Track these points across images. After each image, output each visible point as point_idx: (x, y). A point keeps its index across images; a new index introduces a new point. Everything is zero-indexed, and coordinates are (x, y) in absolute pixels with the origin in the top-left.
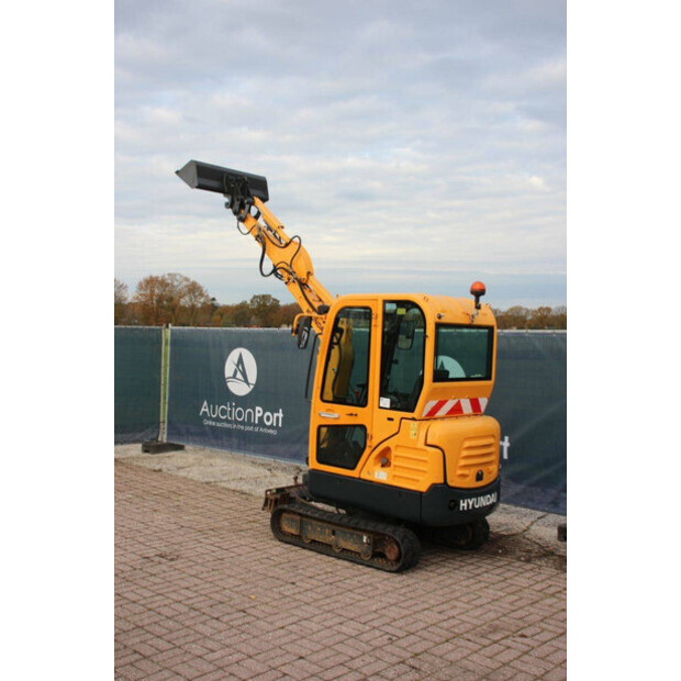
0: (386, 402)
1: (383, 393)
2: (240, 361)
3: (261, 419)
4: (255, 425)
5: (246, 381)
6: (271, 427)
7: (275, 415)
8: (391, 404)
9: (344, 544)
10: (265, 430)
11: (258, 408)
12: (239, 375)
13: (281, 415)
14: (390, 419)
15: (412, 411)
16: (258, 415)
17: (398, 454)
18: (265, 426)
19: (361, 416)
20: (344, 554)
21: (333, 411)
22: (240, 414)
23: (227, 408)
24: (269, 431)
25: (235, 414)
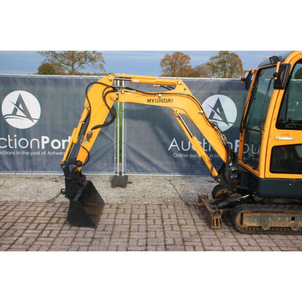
3: (48, 146)
4: (41, 150)
6: (61, 150)
7: (64, 141)
9: (301, 225)
10: (54, 153)
11: (43, 138)
12: (19, 112)
16: (43, 143)
18: (52, 150)
21: (288, 136)
22: (24, 143)
23: (8, 140)
24: (57, 154)
25: (17, 143)
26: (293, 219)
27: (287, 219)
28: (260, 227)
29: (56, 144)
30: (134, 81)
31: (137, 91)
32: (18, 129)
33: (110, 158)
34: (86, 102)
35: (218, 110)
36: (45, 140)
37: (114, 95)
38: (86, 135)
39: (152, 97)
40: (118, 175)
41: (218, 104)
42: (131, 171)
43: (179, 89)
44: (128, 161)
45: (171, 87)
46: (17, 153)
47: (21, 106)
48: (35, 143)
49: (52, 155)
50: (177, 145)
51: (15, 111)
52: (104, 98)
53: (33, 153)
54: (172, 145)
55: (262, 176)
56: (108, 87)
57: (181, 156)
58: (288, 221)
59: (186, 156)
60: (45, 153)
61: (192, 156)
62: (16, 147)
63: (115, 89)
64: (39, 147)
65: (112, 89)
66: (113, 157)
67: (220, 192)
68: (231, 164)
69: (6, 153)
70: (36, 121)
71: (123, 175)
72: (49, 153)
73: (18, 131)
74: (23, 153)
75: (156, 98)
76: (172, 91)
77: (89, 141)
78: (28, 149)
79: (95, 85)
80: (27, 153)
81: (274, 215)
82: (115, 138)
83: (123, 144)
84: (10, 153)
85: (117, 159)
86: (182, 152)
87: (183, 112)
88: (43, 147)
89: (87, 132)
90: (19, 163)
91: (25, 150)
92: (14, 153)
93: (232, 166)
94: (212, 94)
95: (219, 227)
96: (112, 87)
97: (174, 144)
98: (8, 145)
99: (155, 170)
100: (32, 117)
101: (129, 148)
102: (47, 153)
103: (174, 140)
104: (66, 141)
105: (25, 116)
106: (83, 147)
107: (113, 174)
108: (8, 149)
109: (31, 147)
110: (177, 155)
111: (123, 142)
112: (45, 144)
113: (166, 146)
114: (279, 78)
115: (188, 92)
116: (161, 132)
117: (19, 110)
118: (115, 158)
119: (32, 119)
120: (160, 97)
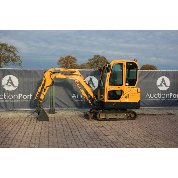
0: (127, 84)
1: (126, 82)
2: (10, 79)
3: (21, 98)
4: (18, 99)
5: (13, 85)
6: (27, 99)
7: (28, 96)
8: (129, 84)
9: (119, 117)
11: (19, 94)
13: (31, 95)
14: (128, 88)
15: (134, 85)
16: (19, 96)
17: (131, 95)
19: (121, 88)
20: (120, 119)
21: (113, 87)
22: (11, 97)
23: (4, 95)
24: (25, 101)
25: (8, 97)
26: (116, 115)
27: (114, 115)
28: (105, 118)
29: (25, 97)
30: (61, 70)
31: (62, 74)
32: (8, 91)
33: (48, 102)
34: (44, 78)
35: (91, 82)
36: (20, 95)
37: (54, 75)
38: (44, 89)
39: (67, 76)
40: (51, 109)
41: (91, 79)
42: (57, 107)
43: (76, 73)
44: (56, 104)
45: (73, 72)
46: (8, 101)
47: (10, 81)
48: (16, 96)
49: (23, 102)
50: (75, 96)
51: (8, 83)
52: (50, 76)
53: (15, 101)
54: (73, 96)
55: (105, 101)
56: (52, 72)
57: (77, 100)
58: (115, 116)
59: (79, 100)
60: (20, 101)
61: (81, 101)
62: (7, 98)
63: (54, 73)
64: (17, 98)
65: (53, 73)
66: (49, 102)
67: (92, 111)
68: (95, 99)
69: (3, 101)
70: (16, 88)
71: (53, 109)
72: (22, 101)
73: (8, 92)
74: (10, 101)
75: (69, 76)
76: (74, 74)
77: (45, 91)
78: (13, 99)
79: (47, 72)
80: (12, 101)
81: (110, 114)
82: (50, 94)
83: (53, 96)
84: (5, 101)
85: (50, 103)
86: (77, 99)
87: (78, 81)
88: (19, 98)
89: (44, 88)
90: (8, 105)
91: (11, 99)
92: (6, 101)
93: (96, 99)
94: (88, 76)
95: (92, 119)
96: (53, 72)
97: (74, 96)
98: (4, 98)
99: (67, 107)
100: (15, 86)
101: (56, 98)
102: (21, 101)
103: (74, 94)
104: (29, 95)
105: (12, 85)
106: (43, 94)
107: (49, 109)
108: (4, 99)
109: (14, 98)
110: (75, 100)
111: (53, 95)
112: (20, 97)
113: (70, 97)
114: (108, 69)
115: (80, 74)
116: (69, 91)
117: (9, 83)
118: (50, 102)
119: (15, 87)
120: (70, 76)
